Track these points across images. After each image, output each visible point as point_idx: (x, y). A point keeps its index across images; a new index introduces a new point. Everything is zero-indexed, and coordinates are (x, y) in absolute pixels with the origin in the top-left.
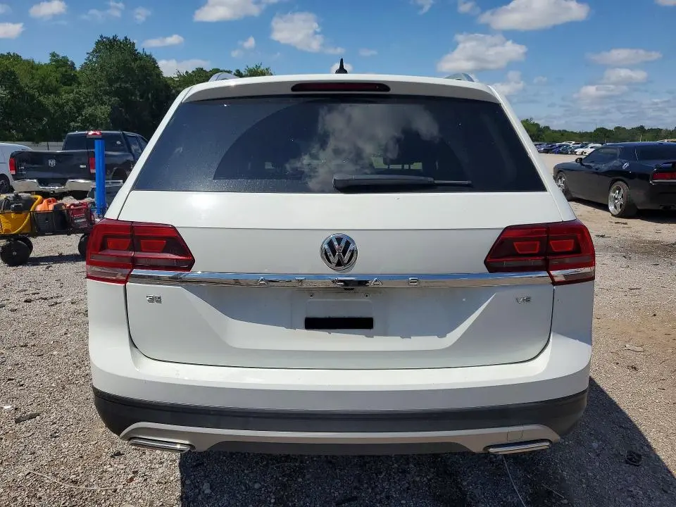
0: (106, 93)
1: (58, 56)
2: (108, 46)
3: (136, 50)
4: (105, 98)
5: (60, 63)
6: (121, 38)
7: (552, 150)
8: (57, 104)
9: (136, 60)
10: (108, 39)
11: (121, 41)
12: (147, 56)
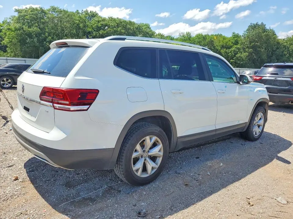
0: (248, 47)
1: (235, 33)
2: (254, 27)
3: (266, 28)
4: (247, 50)
5: (236, 36)
6: (260, 23)
8: (226, 52)
9: (264, 32)
10: (253, 24)
11: (260, 24)
12: (271, 30)
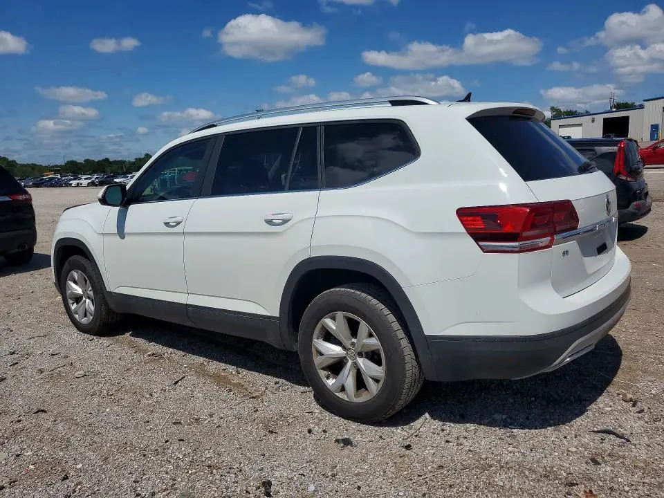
7: (43, 183)
